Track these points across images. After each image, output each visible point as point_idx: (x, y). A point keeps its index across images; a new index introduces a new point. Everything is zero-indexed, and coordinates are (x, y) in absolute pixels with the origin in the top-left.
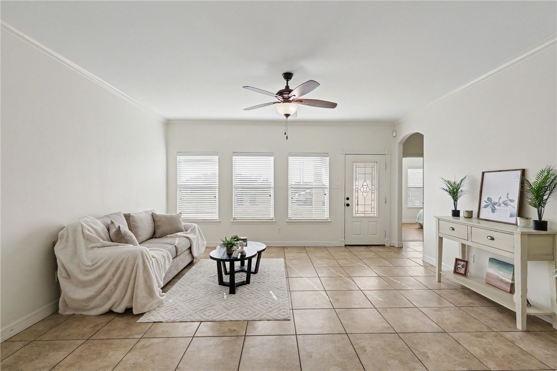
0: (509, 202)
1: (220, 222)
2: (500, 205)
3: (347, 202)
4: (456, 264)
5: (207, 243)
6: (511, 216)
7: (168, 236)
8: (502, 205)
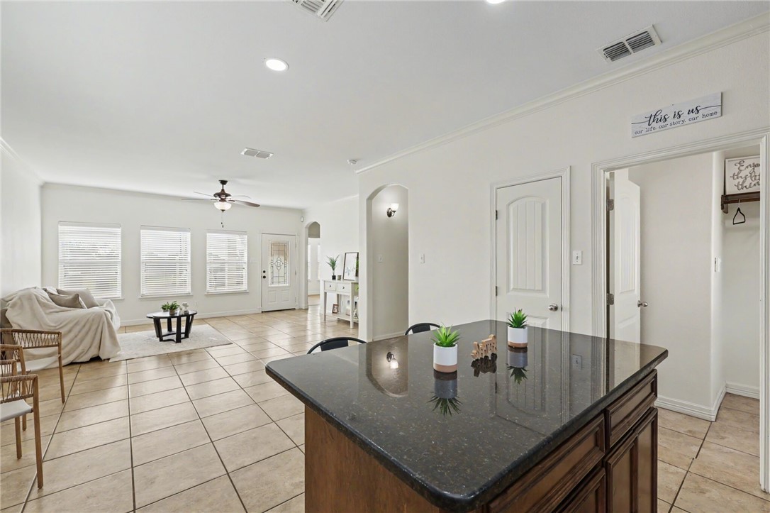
1: (123, 300)
3: (264, 274)
4: (334, 307)
5: (121, 320)
8: (352, 271)
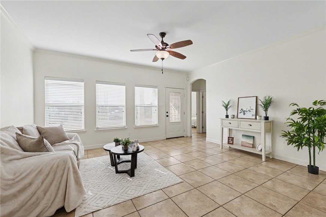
0: (251, 110)
2: (247, 112)
3: (167, 114)
5: (84, 147)
6: (252, 116)
7: (57, 144)
8: (248, 111)
